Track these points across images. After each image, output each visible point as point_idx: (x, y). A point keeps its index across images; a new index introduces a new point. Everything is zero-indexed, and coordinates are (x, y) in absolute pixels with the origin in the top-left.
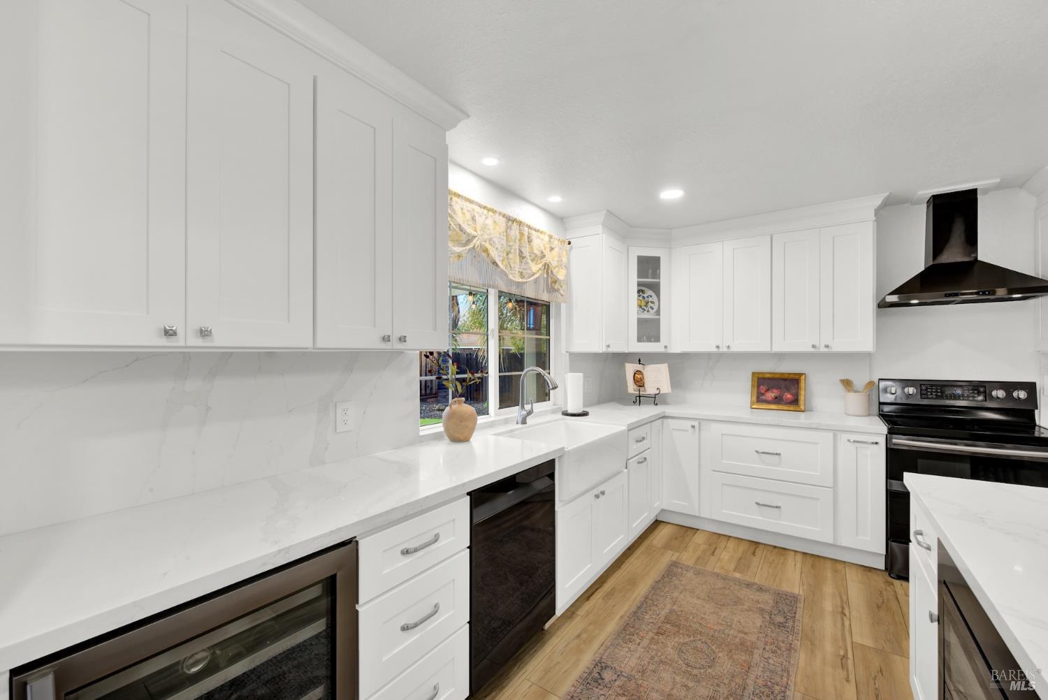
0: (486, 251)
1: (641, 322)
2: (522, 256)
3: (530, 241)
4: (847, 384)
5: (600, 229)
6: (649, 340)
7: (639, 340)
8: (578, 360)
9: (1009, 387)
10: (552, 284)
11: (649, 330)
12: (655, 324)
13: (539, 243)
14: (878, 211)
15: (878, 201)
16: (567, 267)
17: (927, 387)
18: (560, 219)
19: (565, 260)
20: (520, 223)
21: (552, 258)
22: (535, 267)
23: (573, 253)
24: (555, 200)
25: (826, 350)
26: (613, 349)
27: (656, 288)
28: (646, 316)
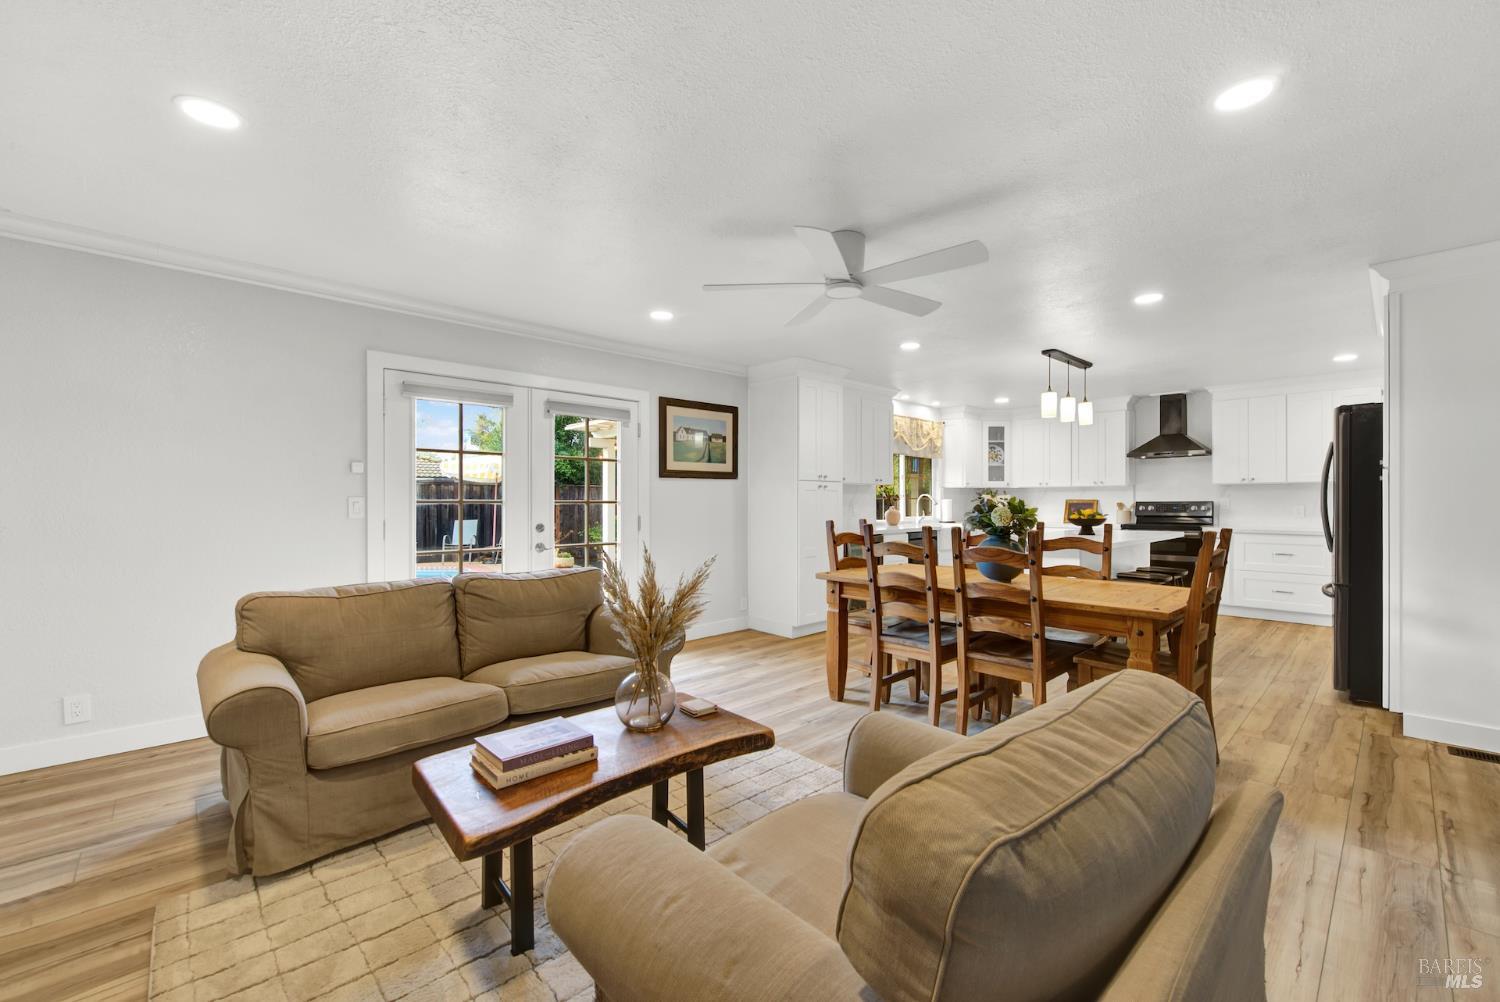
0: (902, 437)
1: (991, 468)
2: (918, 437)
3: (922, 427)
4: (1121, 506)
5: (962, 414)
6: (997, 480)
7: (990, 479)
8: (948, 492)
9: (1199, 504)
10: (933, 448)
11: (997, 472)
12: (1001, 469)
13: (926, 427)
14: (1129, 404)
15: (1127, 399)
16: (942, 438)
17: (1159, 506)
18: (939, 411)
19: (941, 434)
20: (916, 419)
21: (933, 435)
22: (924, 441)
23: (947, 429)
24: (936, 404)
25: (1101, 485)
26: (970, 486)
27: (1002, 445)
28: (995, 464)
